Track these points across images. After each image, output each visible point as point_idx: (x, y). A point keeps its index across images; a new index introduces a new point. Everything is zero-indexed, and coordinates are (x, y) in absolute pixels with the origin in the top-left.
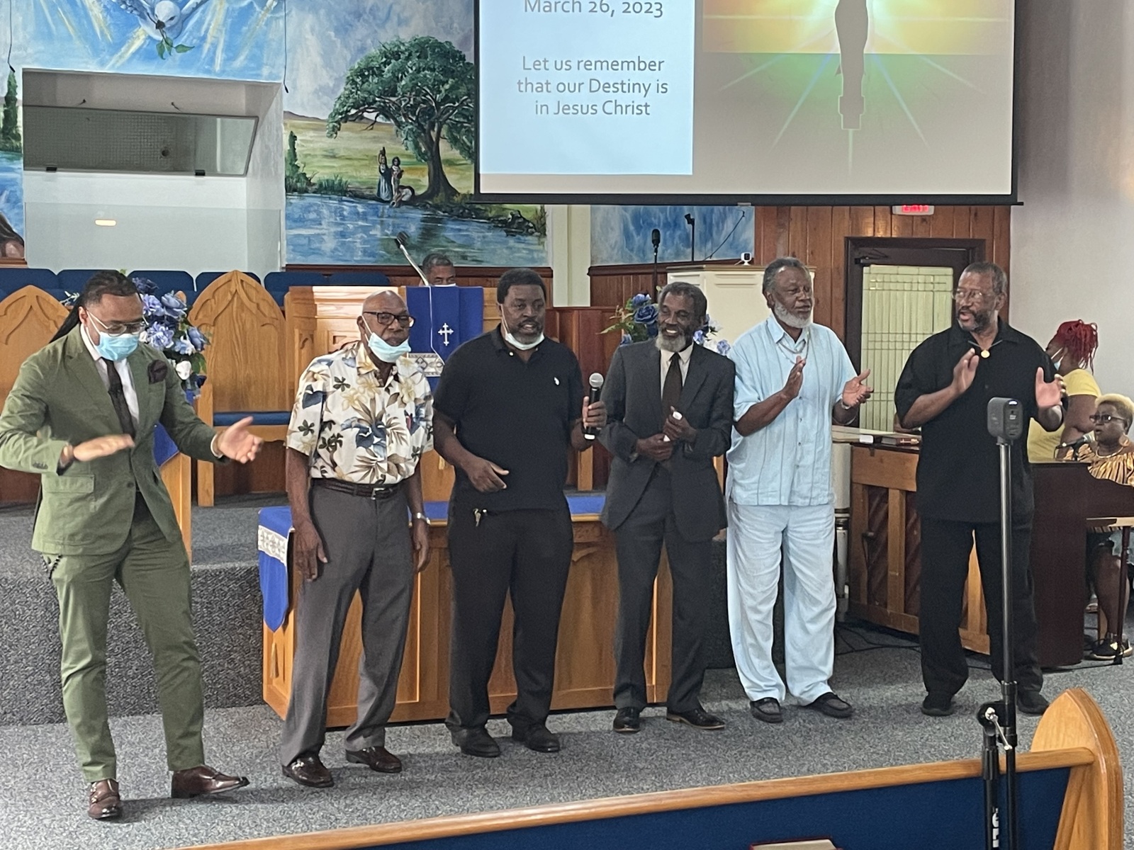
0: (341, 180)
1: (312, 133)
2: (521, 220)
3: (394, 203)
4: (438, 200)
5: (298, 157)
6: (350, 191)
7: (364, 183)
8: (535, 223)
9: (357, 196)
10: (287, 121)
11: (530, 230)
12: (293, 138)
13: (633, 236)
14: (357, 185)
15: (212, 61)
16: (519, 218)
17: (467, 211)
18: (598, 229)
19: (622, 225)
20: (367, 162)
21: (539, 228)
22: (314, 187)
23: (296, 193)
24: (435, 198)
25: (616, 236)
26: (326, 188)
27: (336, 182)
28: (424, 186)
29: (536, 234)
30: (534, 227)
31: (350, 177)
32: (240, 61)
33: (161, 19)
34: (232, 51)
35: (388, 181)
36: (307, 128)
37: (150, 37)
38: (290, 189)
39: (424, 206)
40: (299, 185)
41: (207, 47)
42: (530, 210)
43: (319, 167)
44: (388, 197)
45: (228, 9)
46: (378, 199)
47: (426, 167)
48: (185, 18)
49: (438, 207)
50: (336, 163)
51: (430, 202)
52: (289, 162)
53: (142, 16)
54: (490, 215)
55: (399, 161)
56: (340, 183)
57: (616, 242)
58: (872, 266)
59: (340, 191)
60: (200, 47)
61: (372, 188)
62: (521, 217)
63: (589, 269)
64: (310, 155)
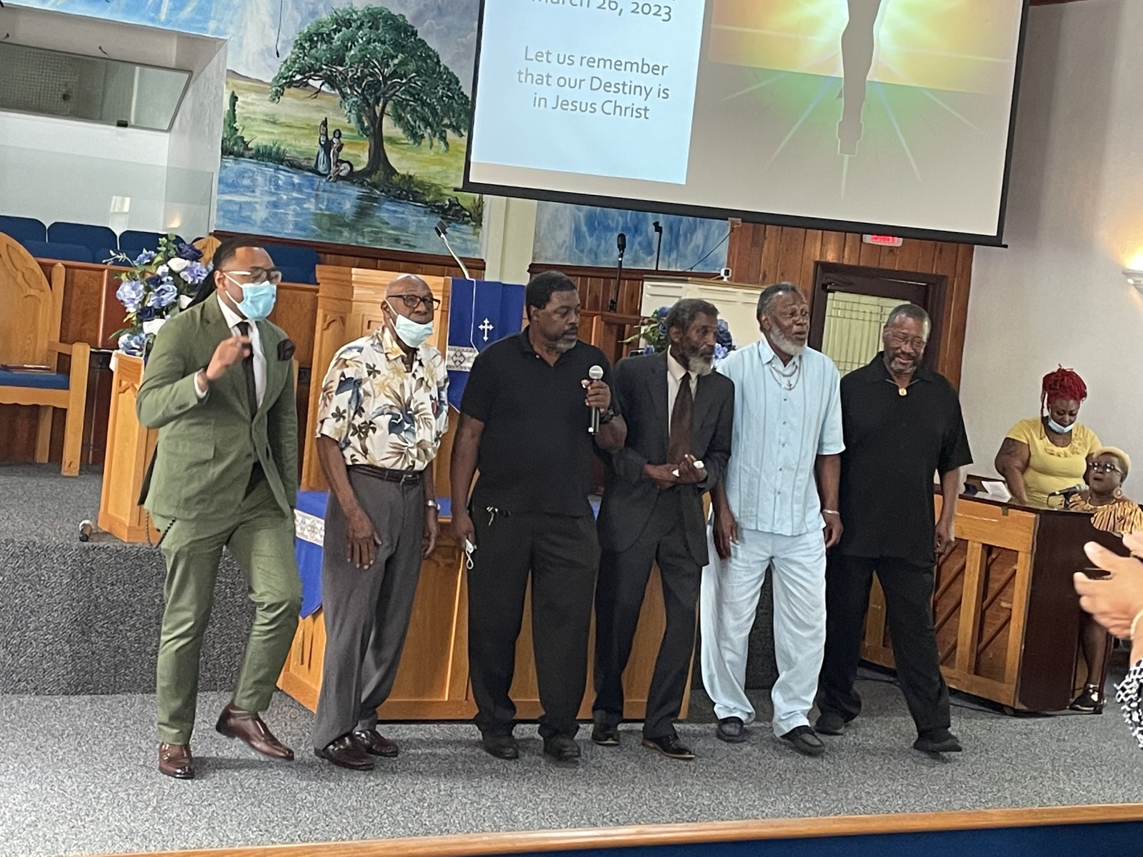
0: (279, 149)
1: (253, 96)
2: (457, 208)
3: (331, 178)
4: (375, 178)
5: (237, 119)
6: (288, 160)
7: (301, 153)
8: (472, 211)
9: (295, 166)
10: (229, 80)
11: (466, 219)
12: (234, 99)
13: (584, 237)
14: (294, 154)
16: (455, 205)
17: (404, 193)
18: (544, 225)
19: (573, 225)
20: (307, 132)
21: (476, 218)
22: (251, 152)
23: (232, 157)
24: (373, 176)
25: (564, 235)
26: (263, 155)
27: (274, 150)
28: (364, 162)
29: (474, 223)
30: (470, 216)
31: (289, 145)
35: (327, 153)
36: (249, 90)
38: (226, 152)
39: (362, 183)
40: (236, 148)
42: (469, 198)
43: (258, 131)
44: (325, 170)
46: (315, 171)
47: (368, 142)
49: (375, 186)
50: (276, 130)
51: (368, 180)
52: (228, 123)
54: (427, 200)
55: (340, 134)
56: (277, 152)
57: (565, 242)
58: (836, 293)
59: (276, 160)
61: (310, 159)
62: (459, 204)
63: (530, 266)
64: (250, 118)
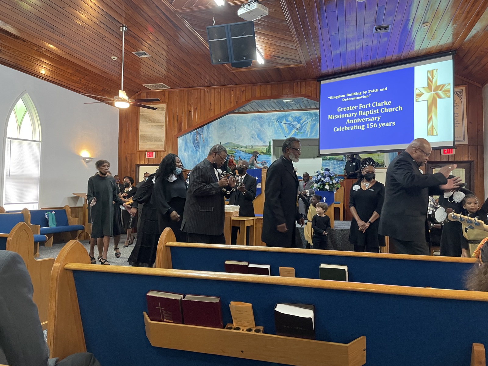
3: (346, 161)
6: (336, 159)
14: (338, 158)
15: (307, 135)
22: (328, 159)
23: (324, 160)
26: (331, 159)
32: (313, 134)
33: (298, 128)
34: (311, 132)
35: (345, 157)
37: (295, 131)
40: (325, 158)
41: (306, 132)
45: (311, 125)
46: (342, 160)
48: (302, 127)
53: (294, 128)
56: (334, 158)
60: (305, 132)
61: (341, 158)
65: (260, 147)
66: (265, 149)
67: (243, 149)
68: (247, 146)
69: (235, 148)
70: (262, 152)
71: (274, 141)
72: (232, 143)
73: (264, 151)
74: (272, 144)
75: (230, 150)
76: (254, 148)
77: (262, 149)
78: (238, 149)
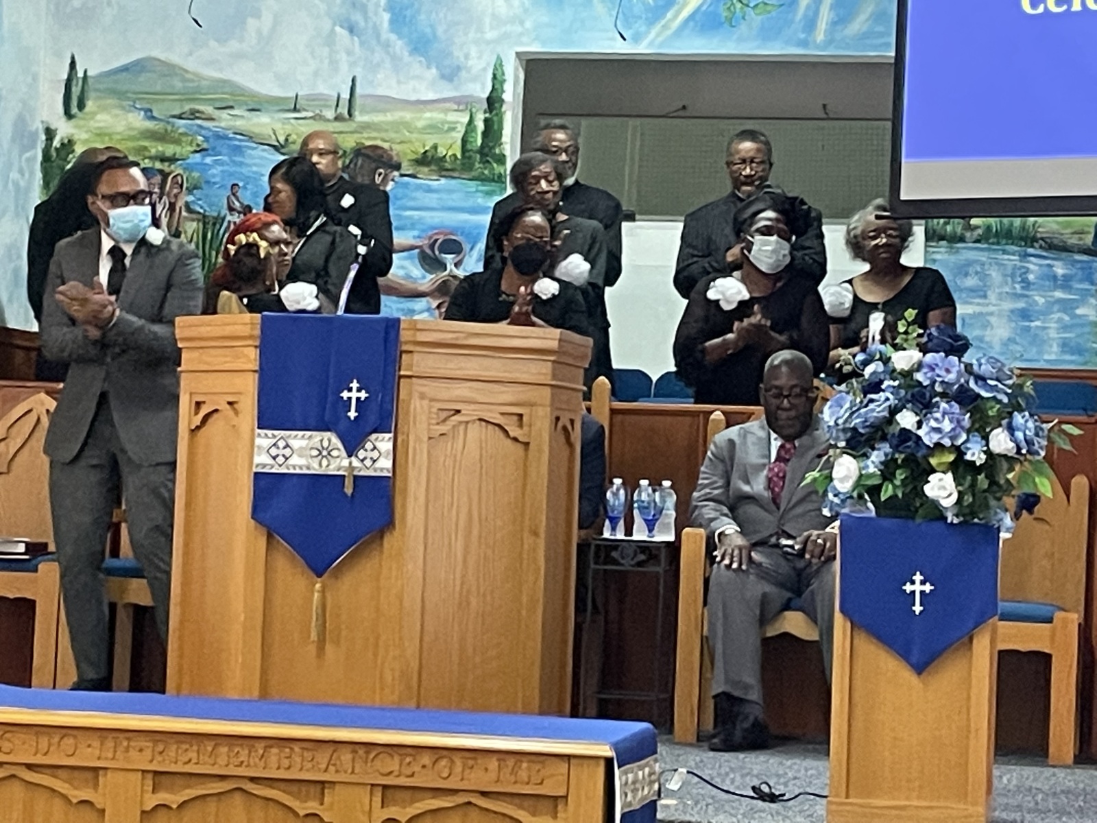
6: (1042, 239)
7: (1066, 224)
9: (1055, 246)
14: (1053, 226)
22: (976, 232)
23: (943, 243)
27: (1017, 224)
38: (933, 237)
40: (949, 228)
56: (1022, 227)
61: (1082, 233)
65: (408, 116)
66: (458, 136)
67: (265, 123)
68: (301, 102)
69: (194, 115)
70: (428, 160)
71: (535, 67)
72: (170, 70)
73: (442, 151)
74: (512, 94)
75: (150, 125)
76: (359, 117)
77: (433, 128)
78: (225, 120)
